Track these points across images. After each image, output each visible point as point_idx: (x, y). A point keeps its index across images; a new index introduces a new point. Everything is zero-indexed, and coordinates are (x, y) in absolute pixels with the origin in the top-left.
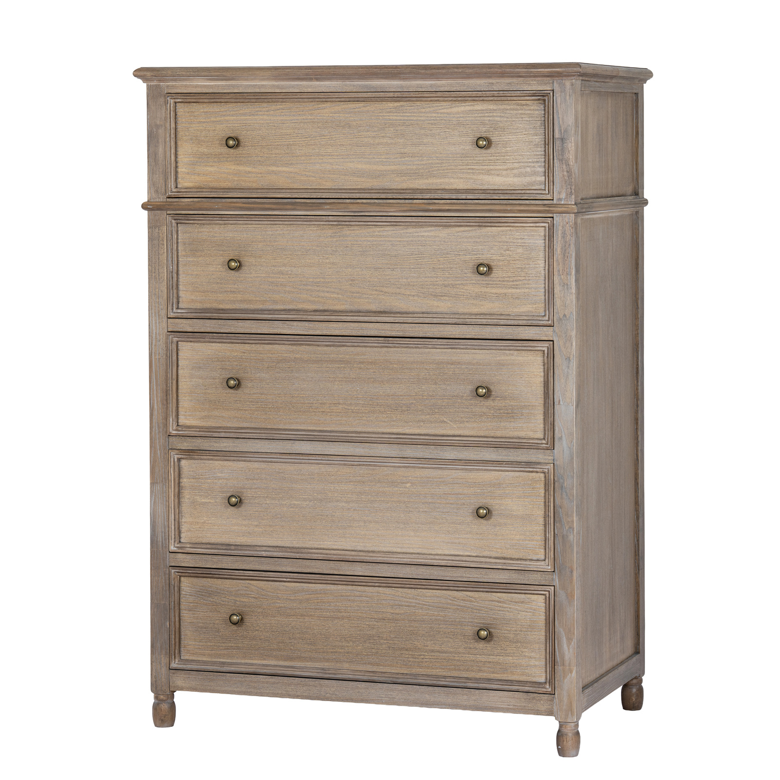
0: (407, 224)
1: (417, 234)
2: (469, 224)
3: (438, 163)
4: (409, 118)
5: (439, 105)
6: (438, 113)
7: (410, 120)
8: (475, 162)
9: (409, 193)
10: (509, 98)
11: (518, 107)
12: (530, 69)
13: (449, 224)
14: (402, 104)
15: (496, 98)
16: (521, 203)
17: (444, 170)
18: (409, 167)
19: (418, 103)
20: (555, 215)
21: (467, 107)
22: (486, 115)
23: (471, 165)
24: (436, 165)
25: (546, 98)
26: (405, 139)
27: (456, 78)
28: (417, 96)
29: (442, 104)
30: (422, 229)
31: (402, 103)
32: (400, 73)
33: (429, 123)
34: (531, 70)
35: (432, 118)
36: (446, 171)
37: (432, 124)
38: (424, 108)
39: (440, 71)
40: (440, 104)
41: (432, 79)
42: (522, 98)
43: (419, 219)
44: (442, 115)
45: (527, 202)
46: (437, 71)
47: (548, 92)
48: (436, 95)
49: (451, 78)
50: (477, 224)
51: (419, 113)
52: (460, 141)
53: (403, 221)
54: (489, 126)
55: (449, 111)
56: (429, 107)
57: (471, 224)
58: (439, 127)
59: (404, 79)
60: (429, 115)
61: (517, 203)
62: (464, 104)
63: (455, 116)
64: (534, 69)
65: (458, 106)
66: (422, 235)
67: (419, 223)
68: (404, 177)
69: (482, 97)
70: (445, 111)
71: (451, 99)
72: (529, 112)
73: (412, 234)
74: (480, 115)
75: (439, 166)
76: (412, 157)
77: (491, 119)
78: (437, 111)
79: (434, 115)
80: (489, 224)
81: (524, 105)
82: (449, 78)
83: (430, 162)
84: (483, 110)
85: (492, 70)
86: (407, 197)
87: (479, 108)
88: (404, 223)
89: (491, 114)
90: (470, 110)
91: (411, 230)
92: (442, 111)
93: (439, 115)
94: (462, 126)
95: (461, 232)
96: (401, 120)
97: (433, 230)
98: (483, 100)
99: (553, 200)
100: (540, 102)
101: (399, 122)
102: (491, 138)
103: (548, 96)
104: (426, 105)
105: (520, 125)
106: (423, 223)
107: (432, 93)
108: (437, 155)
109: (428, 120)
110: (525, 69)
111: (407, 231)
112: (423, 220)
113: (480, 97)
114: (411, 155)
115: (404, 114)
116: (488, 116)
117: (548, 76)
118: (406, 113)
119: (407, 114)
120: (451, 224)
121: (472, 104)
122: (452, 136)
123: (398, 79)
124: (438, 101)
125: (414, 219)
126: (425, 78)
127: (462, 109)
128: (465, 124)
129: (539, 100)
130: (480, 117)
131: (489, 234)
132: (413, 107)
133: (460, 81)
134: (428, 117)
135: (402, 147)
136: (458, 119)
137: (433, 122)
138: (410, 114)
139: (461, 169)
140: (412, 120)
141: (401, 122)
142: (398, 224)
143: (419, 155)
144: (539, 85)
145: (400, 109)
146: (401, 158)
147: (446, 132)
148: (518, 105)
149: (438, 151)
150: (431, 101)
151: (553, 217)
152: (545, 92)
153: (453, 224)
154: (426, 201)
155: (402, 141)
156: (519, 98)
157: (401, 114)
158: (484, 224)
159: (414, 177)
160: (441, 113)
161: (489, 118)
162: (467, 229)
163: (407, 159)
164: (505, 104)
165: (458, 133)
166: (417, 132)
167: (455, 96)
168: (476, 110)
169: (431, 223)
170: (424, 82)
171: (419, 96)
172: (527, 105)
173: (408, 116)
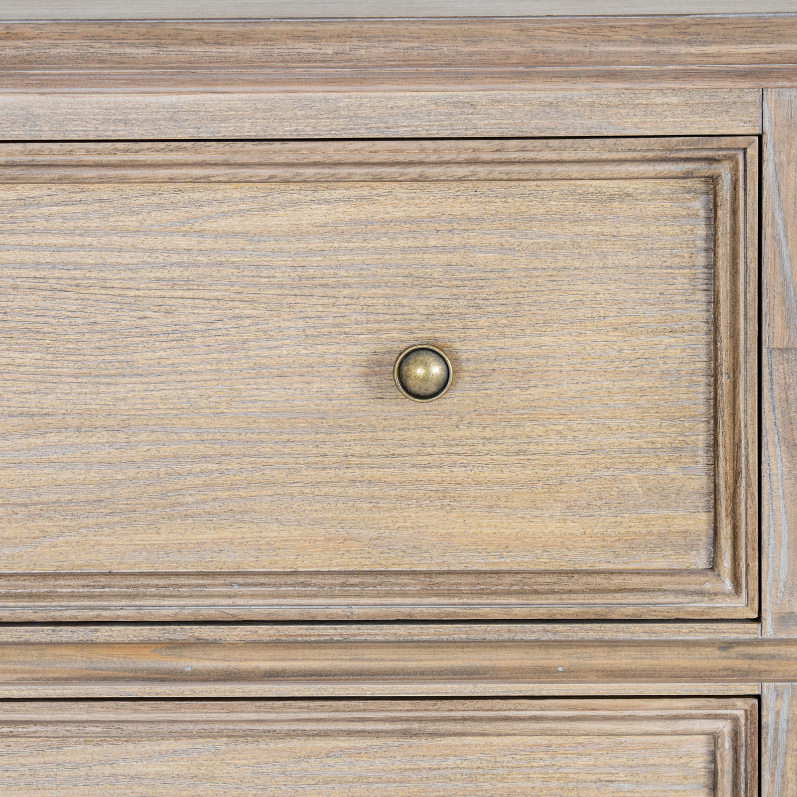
0: (61, 730)
1: (108, 770)
2: (359, 726)
3: (205, 458)
4: (63, 257)
5: (205, 196)
6: (201, 233)
7: (66, 266)
8: (380, 451)
9: (72, 596)
10: (546, 170)
11: (586, 209)
12: (670, 43)
13: (266, 727)
14: (26, 194)
15: (482, 171)
16: (608, 636)
17: (232, 487)
18: (67, 475)
19: (105, 191)
20: (768, 691)
21: (341, 207)
22: (432, 242)
23: (361, 466)
24: (196, 468)
25: (724, 170)
26: (47, 350)
27: (299, 82)
28: (104, 159)
29: (219, 195)
30: (130, 747)
31: (24, 190)
32: (29, 62)
33: (158, 280)
34: (675, 49)
35: (175, 258)
36: (242, 493)
37: (173, 283)
38: (133, 213)
39: (229, 50)
40: (212, 195)
41: (183, 83)
42: (609, 169)
43: (126, 712)
44: (221, 243)
45: (639, 632)
46: (213, 50)
47: (741, 142)
48: (199, 158)
49: (273, 82)
50: (398, 726)
51: (107, 234)
52: (310, 360)
53: (47, 717)
54: (445, 293)
55: (254, 223)
56: (160, 207)
57: (370, 726)
58: (208, 294)
59: (41, 84)
60: (160, 242)
61: (592, 636)
62: (326, 195)
63: (286, 246)
64: (690, 43)
65: (295, 203)
66: (132, 772)
67: (124, 726)
68: (41, 522)
69: (421, 163)
70: (236, 223)
71: (266, 172)
72: (634, 229)
73: (83, 771)
74: (402, 243)
75: (212, 472)
76: (78, 429)
77: (456, 258)
78: (196, 227)
79: (183, 242)
80: (458, 727)
81: (611, 198)
82: (263, 83)
83: (167, 450)
84: (417, 221)
85: (484, 47)
86: (67, 615)
87: (398, 213)
88: (50, 728)
89: (457, 240)
90: (357, 222)
91: (78, 752)
92: (223, 224)
93: (209, 243)
94: (319, 291)
95: (317, 756)
96: (22, 265)
97: (185, 752)
98: (421, 179)
99: (758, 620)
100: (689, 183)
101: (14, 273)
102: (457, 345)
103: (732, 158)
104: (143, 200)
105: (596, 287)
106: (141, 727)
107: (177, 150)
108: (202, 421)
109: (152, 265)
110: (646, 42)
111: (61, 758)
112: (145, 712)
113: (410, 164)
114: (76, 422)
115: (36, 240)
116: (444, 249)
117: (744, 75)
118: (47, 231)
119: (52, 240)
120: (277, 727)
121: (366, 192)
122: (271, 338)
123: (14, 85)
124: (207, 180)
125: (100, 712)
126: (149, 82)
127: (320, 214)
128: (331, 281)
129: (687, 176)
130: (403, 250)
131: (451, 762)
132: (80, 208)
133: (316, 94)
134: (151, 250)
135: (32, 387)
136: (300, 260)
137: (176, 272)
138: (62, 240)
139: (314, 484)
140: (78, 266)
141: (24, 273)
142: (20, 729)
143: (111, 422)
144: (696, 113)
145: (20, 213)
146: (27, 435)
147: (240, 317)
148: (584, 197)
149: (203, 403)
150: (172, 180)
151: (758, 697)
152: (724, 142)
153: (286, 727)
154: (156, 633)
155: (28, 358)
156: (595, 170)
157: (25, 240)
158: (430, 727)
159: (90, 521)
160: (218, 235)
161: (445, 258)
162: (344, 743)
163: (54, 438)
164: (522, 195)
165: (301, 323)
166: (101, 318)
167: (292, 158)
168: (384, 222)
169: (177, 727)
170: (140, 98)
171: (112, 159)
172: (625, 196)
173: (58, 249)
